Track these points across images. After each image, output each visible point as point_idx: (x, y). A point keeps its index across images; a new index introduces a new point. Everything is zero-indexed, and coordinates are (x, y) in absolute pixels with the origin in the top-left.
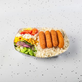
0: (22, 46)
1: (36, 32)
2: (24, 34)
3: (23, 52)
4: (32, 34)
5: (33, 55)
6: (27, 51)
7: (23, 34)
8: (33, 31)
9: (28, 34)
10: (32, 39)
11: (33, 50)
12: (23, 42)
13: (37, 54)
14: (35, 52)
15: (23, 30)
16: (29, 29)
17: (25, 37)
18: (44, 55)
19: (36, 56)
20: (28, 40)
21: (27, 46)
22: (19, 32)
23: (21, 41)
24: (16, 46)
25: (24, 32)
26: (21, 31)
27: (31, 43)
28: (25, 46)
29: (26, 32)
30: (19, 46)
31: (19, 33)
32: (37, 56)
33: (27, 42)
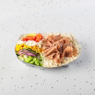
0: (26, 54)
1: (40, 38)
2: (27, 41)
3: (28, 62)
4: (36, 40)
5: (40, 65)
6: (32, 60)
7: (25, 41)
8: (38, 37)
9: (31, 40)
10: (36, 46)
11: (39, 59)
12: (27, 50)
13: (44, 64)
14: (41, 62)
15: (25, 37)
16: (32, 35)
17: (29, 44)
18: (52, 64)
19: (43, 66)
20: (32, 47)
21: (32, 55)
22: (20, 38)
23: (24, 49)
24: (18, 55)
25: (27, 38)
26: (22, 37)
27: (36, 51)
28: (30, 54)
29: (29, 38)
30: (22, 55)
31: (20, 40)
32: (45, 66)
33: (32, 50)
